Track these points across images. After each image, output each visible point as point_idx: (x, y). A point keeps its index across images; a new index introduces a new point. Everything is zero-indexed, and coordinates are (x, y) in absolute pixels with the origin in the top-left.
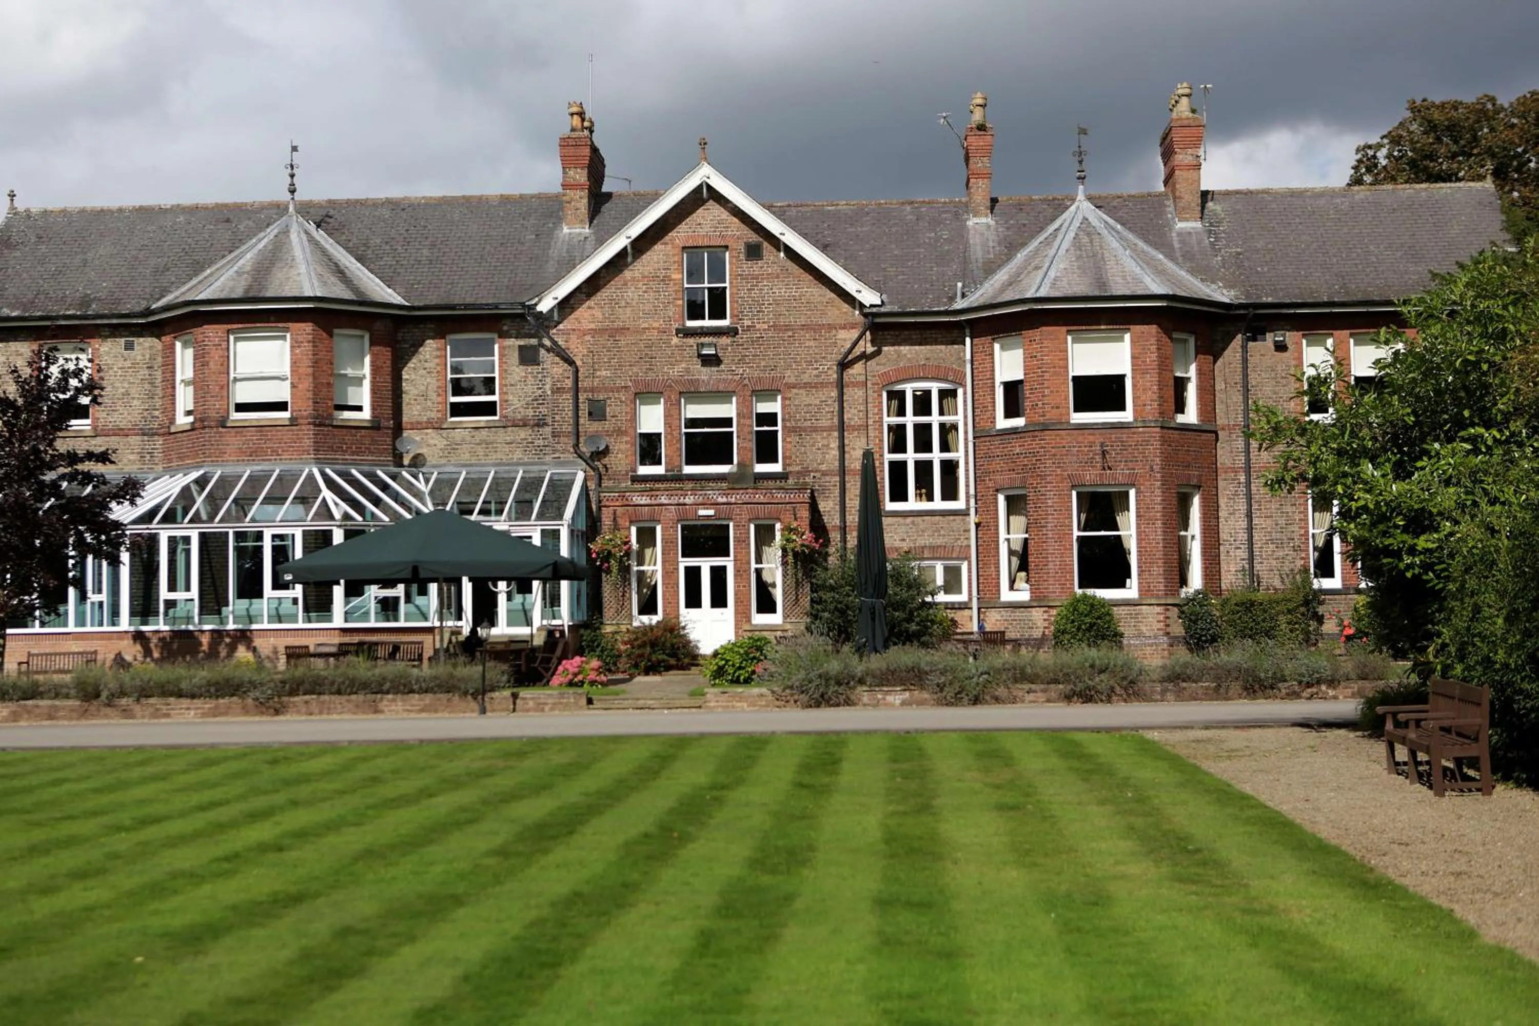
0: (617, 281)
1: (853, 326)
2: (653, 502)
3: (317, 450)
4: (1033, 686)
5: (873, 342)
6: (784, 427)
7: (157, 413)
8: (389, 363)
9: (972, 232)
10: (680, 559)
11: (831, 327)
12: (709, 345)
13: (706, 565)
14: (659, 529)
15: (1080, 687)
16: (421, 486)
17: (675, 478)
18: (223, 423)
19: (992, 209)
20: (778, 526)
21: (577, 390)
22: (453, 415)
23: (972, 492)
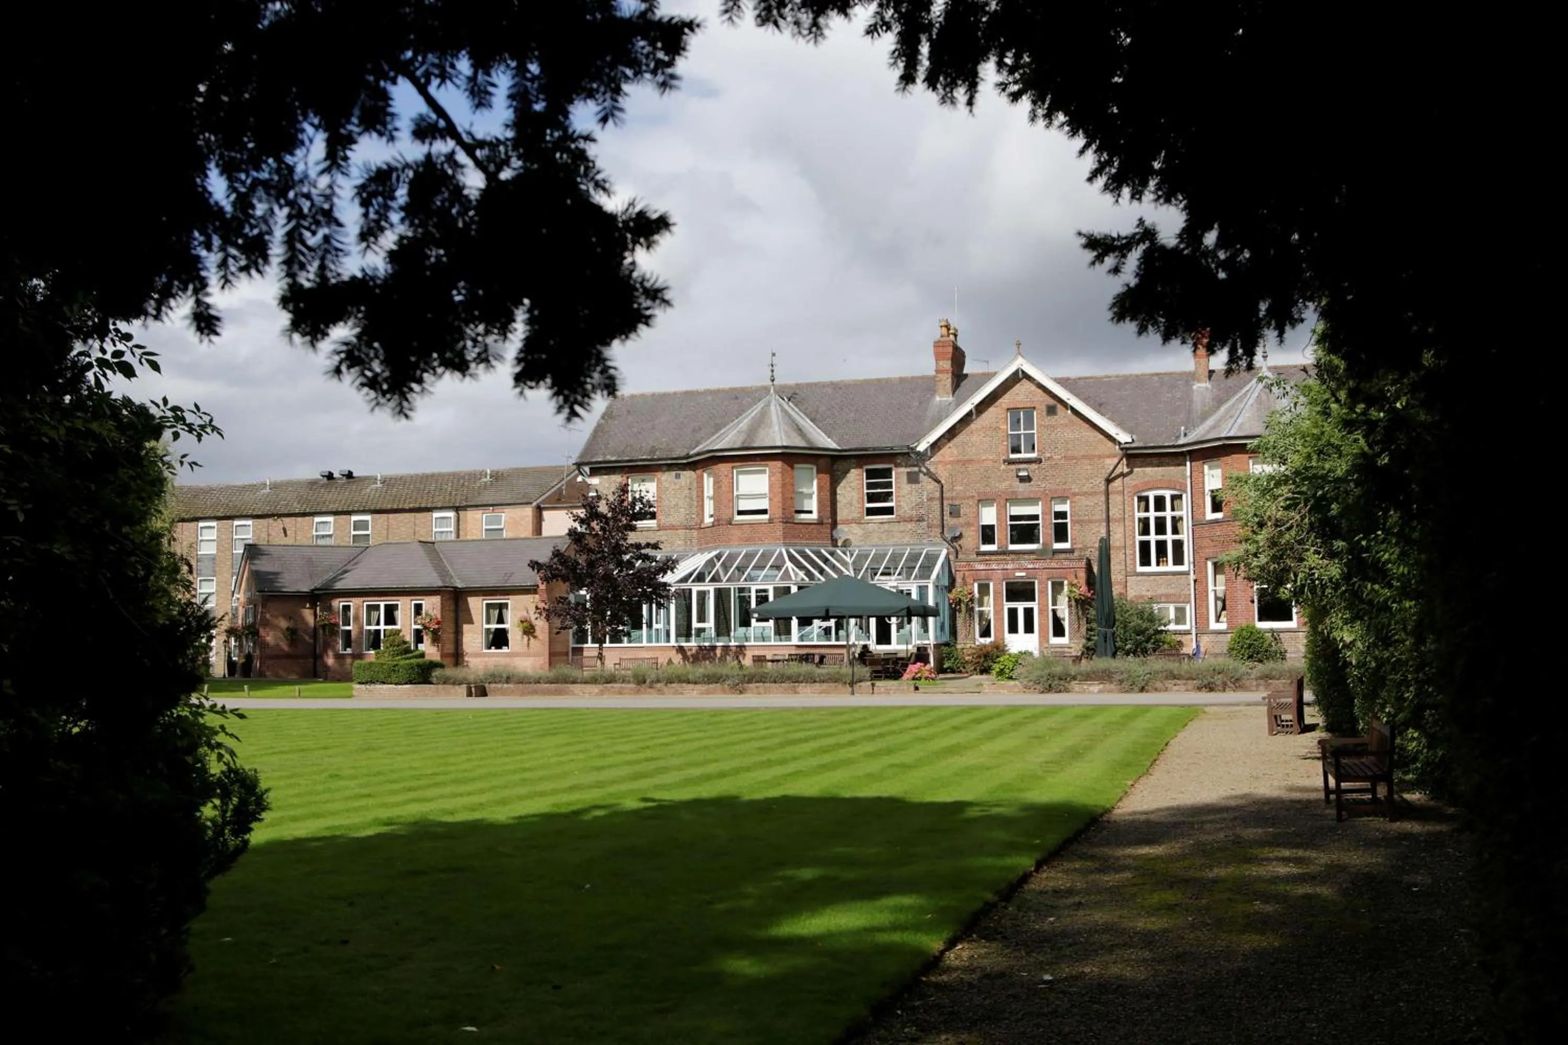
0: (968, 430)
1: (1115, 456)
2: (987, 568)
3: (785, 538)
4: (1179, 682)
5: (1128, 465)
6: (1072, 520)
7: (694, 516)
8: (828, 484)
9: (1196, 393)
10: (1005, 603)
11: (1100, 457)
12: (1024, 469)
13: (1021, 606)
14: (991, 585)
15: (1206, 682)
16: (847, 559)
17: (1004, 552)
18: (730, 523)
19: (1210, 377)
20: (1066, 582)
21: (942, 498)
22: (868, 514)
23: (1192, 560)
